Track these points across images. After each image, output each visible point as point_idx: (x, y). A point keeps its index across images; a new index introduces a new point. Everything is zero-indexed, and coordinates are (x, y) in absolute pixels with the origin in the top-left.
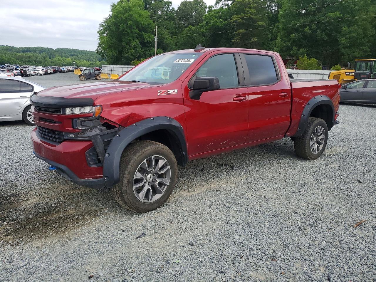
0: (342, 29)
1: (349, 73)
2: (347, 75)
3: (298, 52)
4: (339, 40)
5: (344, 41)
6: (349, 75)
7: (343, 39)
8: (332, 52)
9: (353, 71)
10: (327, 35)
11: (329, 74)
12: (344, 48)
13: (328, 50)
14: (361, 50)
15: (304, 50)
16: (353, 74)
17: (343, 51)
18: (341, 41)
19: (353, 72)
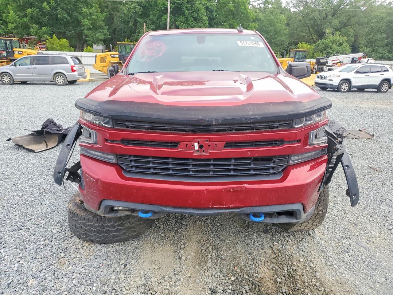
0: (83, 10)
1: (114, 56)
2: (112, 57)
3: (40, 30)
4: (82, 21)
5: (87, 23)
6: (114, 57)
7: (86, 20)
8: (75, 33)
9: (117, 53)
10: (69, 14)
11: (96, 57)
12: (88, 30)
13: (72, 31)
14: (101, 32)
15: (47, 28)
16: (117, 56)
17: (86, 32)
18: (84, 22)
19: (117, 55)
